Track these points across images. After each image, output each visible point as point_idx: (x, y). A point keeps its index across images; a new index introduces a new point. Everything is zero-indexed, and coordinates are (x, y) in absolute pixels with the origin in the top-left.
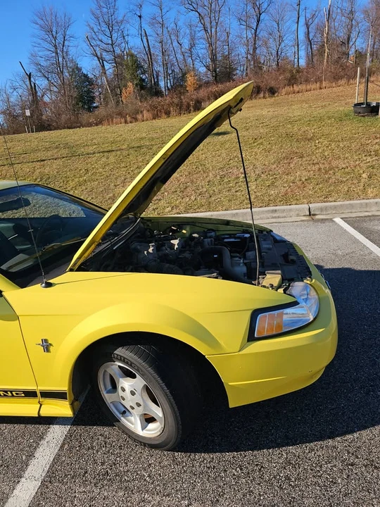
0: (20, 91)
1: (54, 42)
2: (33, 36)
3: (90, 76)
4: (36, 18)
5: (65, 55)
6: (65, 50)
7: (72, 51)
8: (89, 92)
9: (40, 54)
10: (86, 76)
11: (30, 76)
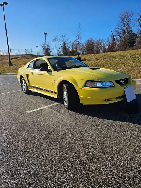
0: (110, 41)
1: (125, 23)
2: (118, 22)
3: (136, 33)
4: (120, 15)
5: (128, 27)
6: (128, 25)
7: (131, 25)
8: (134, 39)
9: (119, 28)
10: (134, 34)
11: (113, 36)
